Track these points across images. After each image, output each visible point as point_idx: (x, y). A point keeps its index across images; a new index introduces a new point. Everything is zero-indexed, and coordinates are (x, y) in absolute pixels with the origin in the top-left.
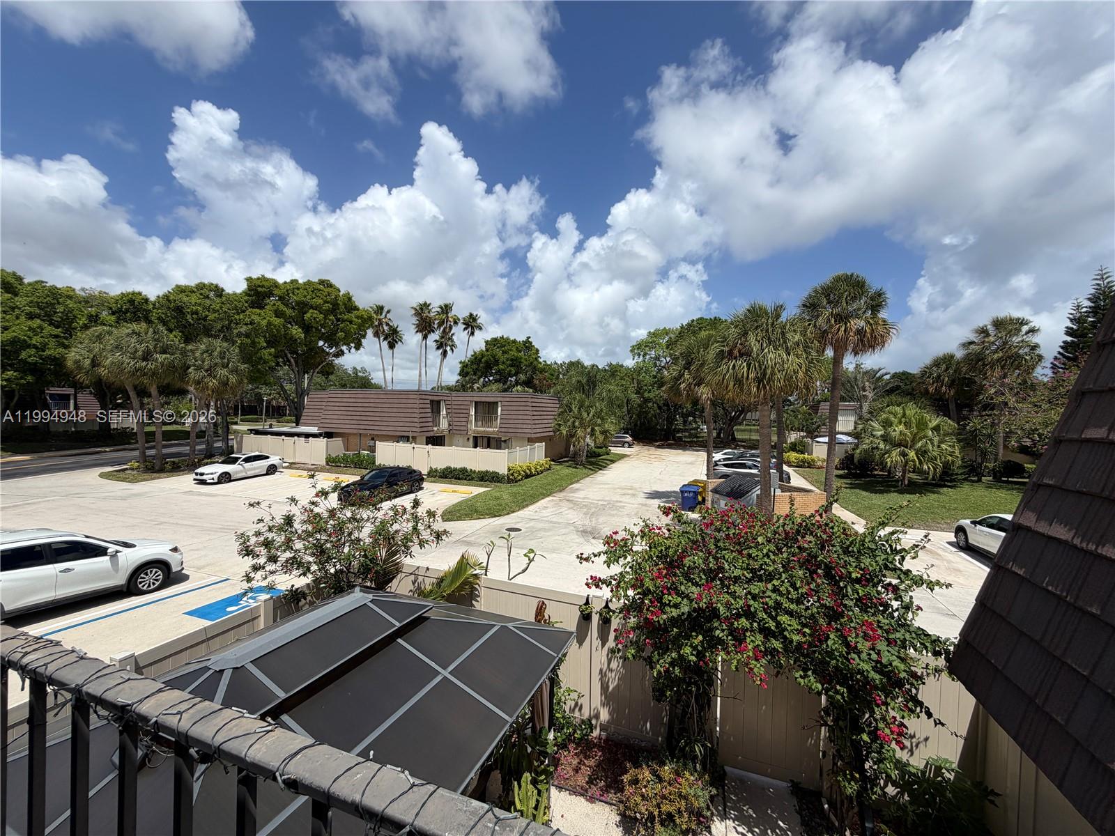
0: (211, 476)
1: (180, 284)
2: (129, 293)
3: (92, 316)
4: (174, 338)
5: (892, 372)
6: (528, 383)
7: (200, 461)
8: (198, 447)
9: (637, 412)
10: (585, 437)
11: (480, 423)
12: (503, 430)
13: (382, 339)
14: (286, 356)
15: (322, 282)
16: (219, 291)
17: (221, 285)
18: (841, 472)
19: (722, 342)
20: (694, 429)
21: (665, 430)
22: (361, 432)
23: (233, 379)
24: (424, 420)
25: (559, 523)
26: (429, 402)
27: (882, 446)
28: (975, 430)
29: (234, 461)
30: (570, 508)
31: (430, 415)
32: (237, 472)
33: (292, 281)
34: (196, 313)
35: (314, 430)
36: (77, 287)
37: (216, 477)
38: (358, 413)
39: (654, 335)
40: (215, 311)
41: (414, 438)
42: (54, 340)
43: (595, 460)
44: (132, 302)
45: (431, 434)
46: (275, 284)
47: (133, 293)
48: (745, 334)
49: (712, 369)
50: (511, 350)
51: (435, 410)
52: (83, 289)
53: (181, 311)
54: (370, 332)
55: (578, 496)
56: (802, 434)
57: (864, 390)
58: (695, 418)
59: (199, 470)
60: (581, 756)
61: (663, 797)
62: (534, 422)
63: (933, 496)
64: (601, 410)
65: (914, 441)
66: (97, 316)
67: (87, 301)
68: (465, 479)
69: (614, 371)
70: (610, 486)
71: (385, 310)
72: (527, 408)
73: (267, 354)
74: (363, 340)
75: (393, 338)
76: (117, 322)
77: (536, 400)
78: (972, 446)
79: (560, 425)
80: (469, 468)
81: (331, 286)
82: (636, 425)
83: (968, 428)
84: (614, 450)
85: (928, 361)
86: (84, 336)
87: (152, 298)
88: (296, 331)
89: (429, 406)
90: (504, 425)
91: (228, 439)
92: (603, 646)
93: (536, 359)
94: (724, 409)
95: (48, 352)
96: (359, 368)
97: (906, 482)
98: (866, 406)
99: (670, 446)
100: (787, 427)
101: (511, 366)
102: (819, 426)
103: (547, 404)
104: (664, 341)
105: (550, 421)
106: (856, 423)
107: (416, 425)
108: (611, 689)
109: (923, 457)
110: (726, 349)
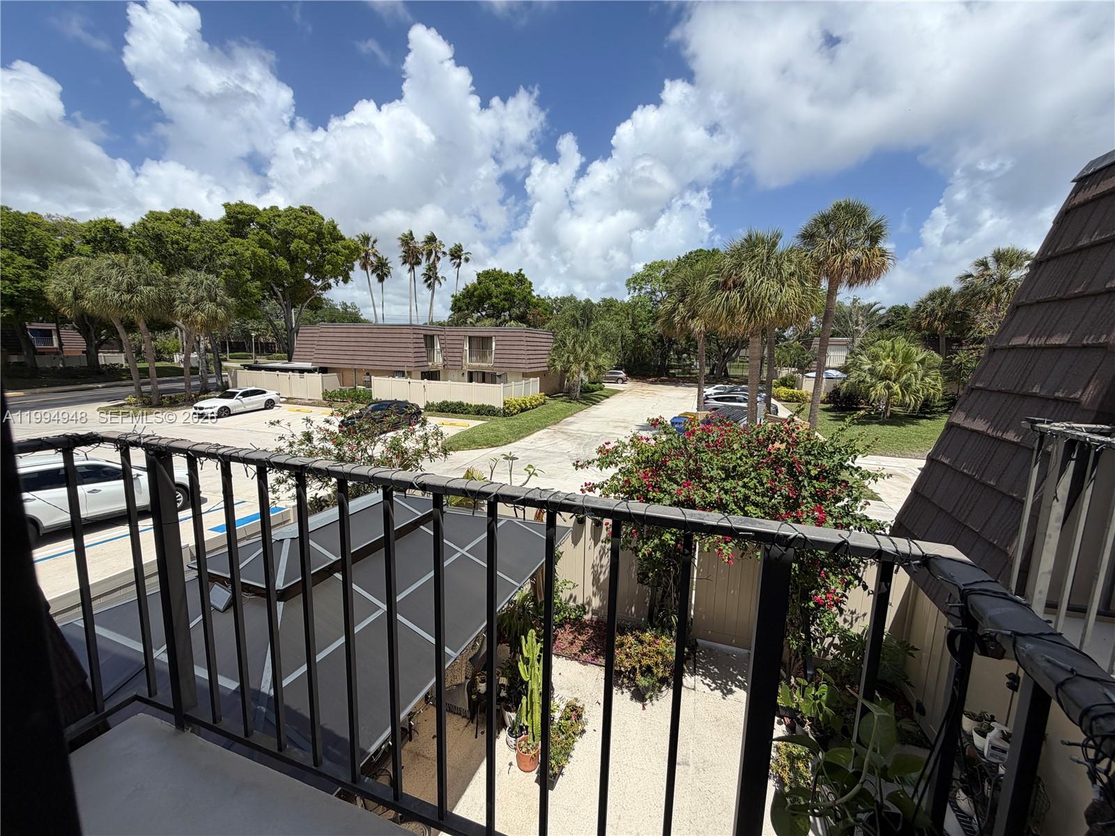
0: (211, 411)
1: (153, 210)
2: (101, 221)
3: (66, 245)
4: (157, 269)
5: (888, 307)
6: (522, 318)
7: (196, 396)
8: (193, 384)
9: (631, 348)
10: (579, 372)
11: (474, 358)
12: (498, 365)
13: (370, 271)
14: (272, 289)
15: (303, 209)
16: (196, 219)
17: (197, 212)
18: (828, 406)
19: (717, 272)
20: (687, 365)
21: (659, 367)
22: (356, 367)
23: (221, 313)
24: (419, 355)
25: (553, 452)
26: (422, 336)
27: (868, 379)
28: (961, 363)
29: (232, 395)
30: (564, 440)
31: (424, 350)
32: (235, 407)
33: (272, 208)
34: (177, 243)
35: (308, 365)
36: (43, 213)
37: (215, 410)
38: (351, 348)
39: (650, 267)
40: (195, 241)
41: (409, 373)
42: (27, 271)
43: (589, 395)
44: (106, 230)
45: (426, 369)
46: (256, 212)
47: (106, 221)
48: (740, 266)
49: (707, 300)
50: (504, 284)
51: (428, 345)
52: (49, 216)
53: (160, 240)
54: (357, 264)
55: (573, 428)
56: (793, 370)
57: (857, 325)
58: (689, 355)
59: (198, 405)
60: (576, 634)
61: (644, 654)
62: (528, 357)
63: (912, 427)
64: (596, 345)
65: (899, 375)
66: (72, 245)
67: (55, 229)
68: (462, 413)
69: (609, 305)
70: (603, 419)
71: (372, 240)
72: (522, 343)
73: (254, 286)
74: (351, 273)
75: (381, 271)
76: (94, 252)
77: (531, 335)
78: (956, 379)
79: (554, 360)
80: (465, 402)
81: (313, 213)
82: (630, 361)
83: (954, 361)
84: (607, 386)
85: (924, 294)
86: (60, 267)
87: (127, 226)
88: (282, 263)
89: (423, 341)
90: (498, 361)
91: (222, 376)
92: (596, 545)
93: (530, 293)
94: (718, 345)
95: (22, 284)
96: (349, 304)
97: (888, 414)
98: (858, 341)
99: (663, 382)
100: (779, 362)
101: (505, 300)
102: (811, 361)
103: (542, 339)
104: (660, 275)
105: (544, 356)
106: (847, 358)
107: (411, 359)
108: (601, 581)
109: (906, 389)
110: (721, 280)
